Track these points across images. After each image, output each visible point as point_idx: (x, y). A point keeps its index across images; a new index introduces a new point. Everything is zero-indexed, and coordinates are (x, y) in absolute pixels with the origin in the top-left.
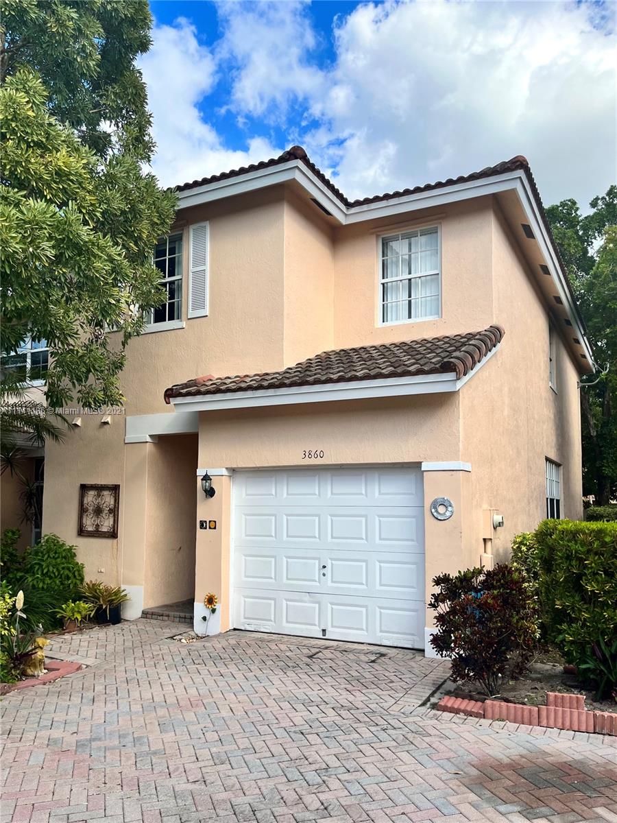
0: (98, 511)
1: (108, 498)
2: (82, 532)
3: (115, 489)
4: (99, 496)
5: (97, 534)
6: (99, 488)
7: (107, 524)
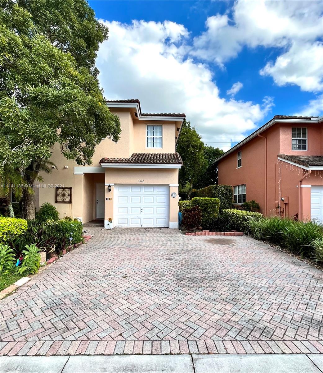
0: (64, 195)
1: (68, 192)
2: (57, 202)
3: (71, 189)
4: (64, 190)
5: (63, 202)
6: (64, 188)
7: (67, 199)
